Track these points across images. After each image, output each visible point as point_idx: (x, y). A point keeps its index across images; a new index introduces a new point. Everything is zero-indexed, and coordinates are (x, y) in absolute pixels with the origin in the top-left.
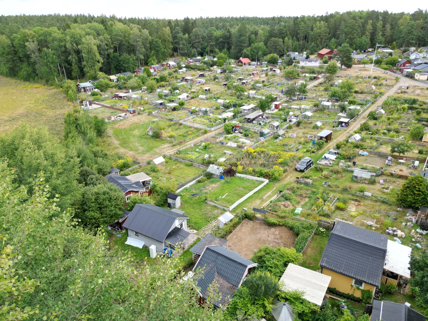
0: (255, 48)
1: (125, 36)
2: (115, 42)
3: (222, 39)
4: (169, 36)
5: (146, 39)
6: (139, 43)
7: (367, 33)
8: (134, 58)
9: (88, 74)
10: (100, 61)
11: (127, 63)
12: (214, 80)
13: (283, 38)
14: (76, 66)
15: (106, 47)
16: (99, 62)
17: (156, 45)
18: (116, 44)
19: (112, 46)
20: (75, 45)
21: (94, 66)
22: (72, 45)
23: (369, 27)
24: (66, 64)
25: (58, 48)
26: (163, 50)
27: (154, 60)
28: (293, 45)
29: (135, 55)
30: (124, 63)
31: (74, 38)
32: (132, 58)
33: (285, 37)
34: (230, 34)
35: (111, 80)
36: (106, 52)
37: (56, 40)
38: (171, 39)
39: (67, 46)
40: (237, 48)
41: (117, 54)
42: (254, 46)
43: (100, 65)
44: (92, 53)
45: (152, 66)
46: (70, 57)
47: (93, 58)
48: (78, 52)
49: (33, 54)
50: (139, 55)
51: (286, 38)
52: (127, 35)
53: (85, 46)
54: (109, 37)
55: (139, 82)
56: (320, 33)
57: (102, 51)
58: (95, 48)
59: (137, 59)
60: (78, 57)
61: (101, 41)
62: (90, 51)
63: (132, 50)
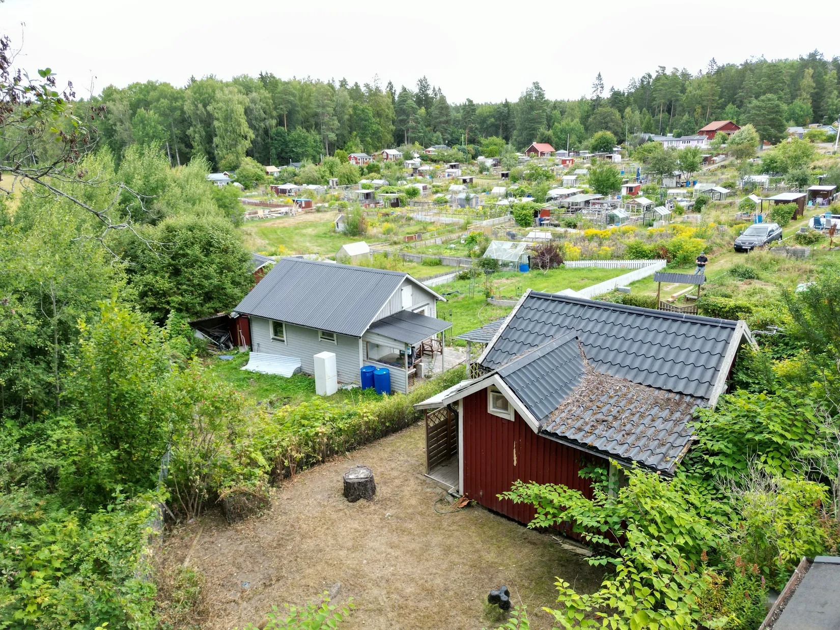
0: (561, 131)
1: (301, 98)
2: (281, 106)
3: (493, 120)
4: (389, 108)
5: (343, 106)
6: (328, 109)
7: (804, 95)
8: (318, 137)
9: (223, 162)
10: (249, 135)
11: (303, 145)
12: (481, 172)
13: (621, 111)
14: (200, 147)
15: (264, 116)
16: (246, 138)
17: (362, 116)
18: (284, 109)
19: (275, 113)
20: (200, 106)
21: (235, 145)
22: (196, 106)
23: (808, 81)
24: (183, 146)
25: (168, 112)
26: (375, 127)
27: (357, 146)
28: (642, 123)
29: (320, 133)
30: (296, 146)
31: (201, 94)
32: (313, 137)
33: (625, 107)
34: (509, 109)
35: (267, 173)
36: (262, 124)
37: (165, 97)
38: (391, 114)
39: (185, 108)
40: (525, 133)
41: (284, 129)
42: (559, 126)
43: (247, 144)
44: (233, 120)
45: (353, 155)
46: (190, 131)
47: (234, 131)
48: (207, 122)
49: (118, 124)
50: (328, 133)
51: (628, 110)
52: (305, 95)
53: (220, 104)
54: (268, 95)
55: (324, 171)
56: (701, 96)
57: (254, 122)
58: (240, 109)
59: (322, 141)
60: (206, 132)
61: (253, 101)
62: (228, 117)
63: (313, 122)
